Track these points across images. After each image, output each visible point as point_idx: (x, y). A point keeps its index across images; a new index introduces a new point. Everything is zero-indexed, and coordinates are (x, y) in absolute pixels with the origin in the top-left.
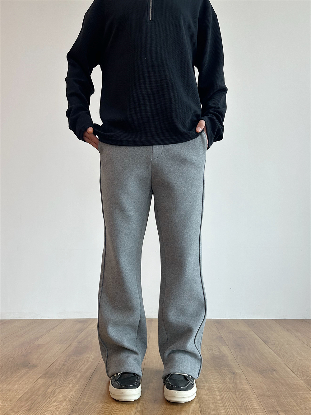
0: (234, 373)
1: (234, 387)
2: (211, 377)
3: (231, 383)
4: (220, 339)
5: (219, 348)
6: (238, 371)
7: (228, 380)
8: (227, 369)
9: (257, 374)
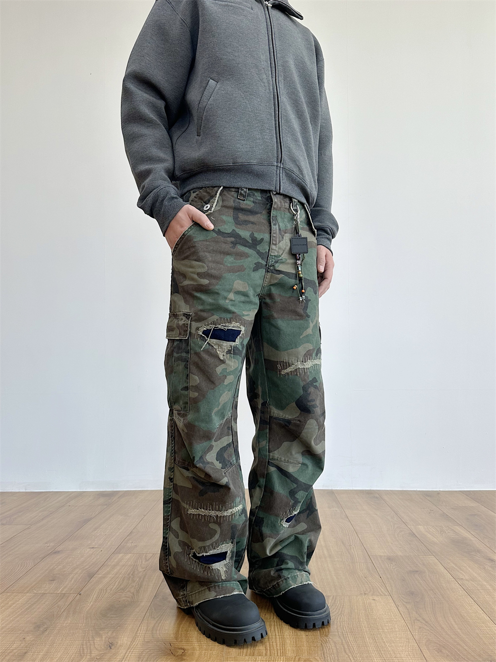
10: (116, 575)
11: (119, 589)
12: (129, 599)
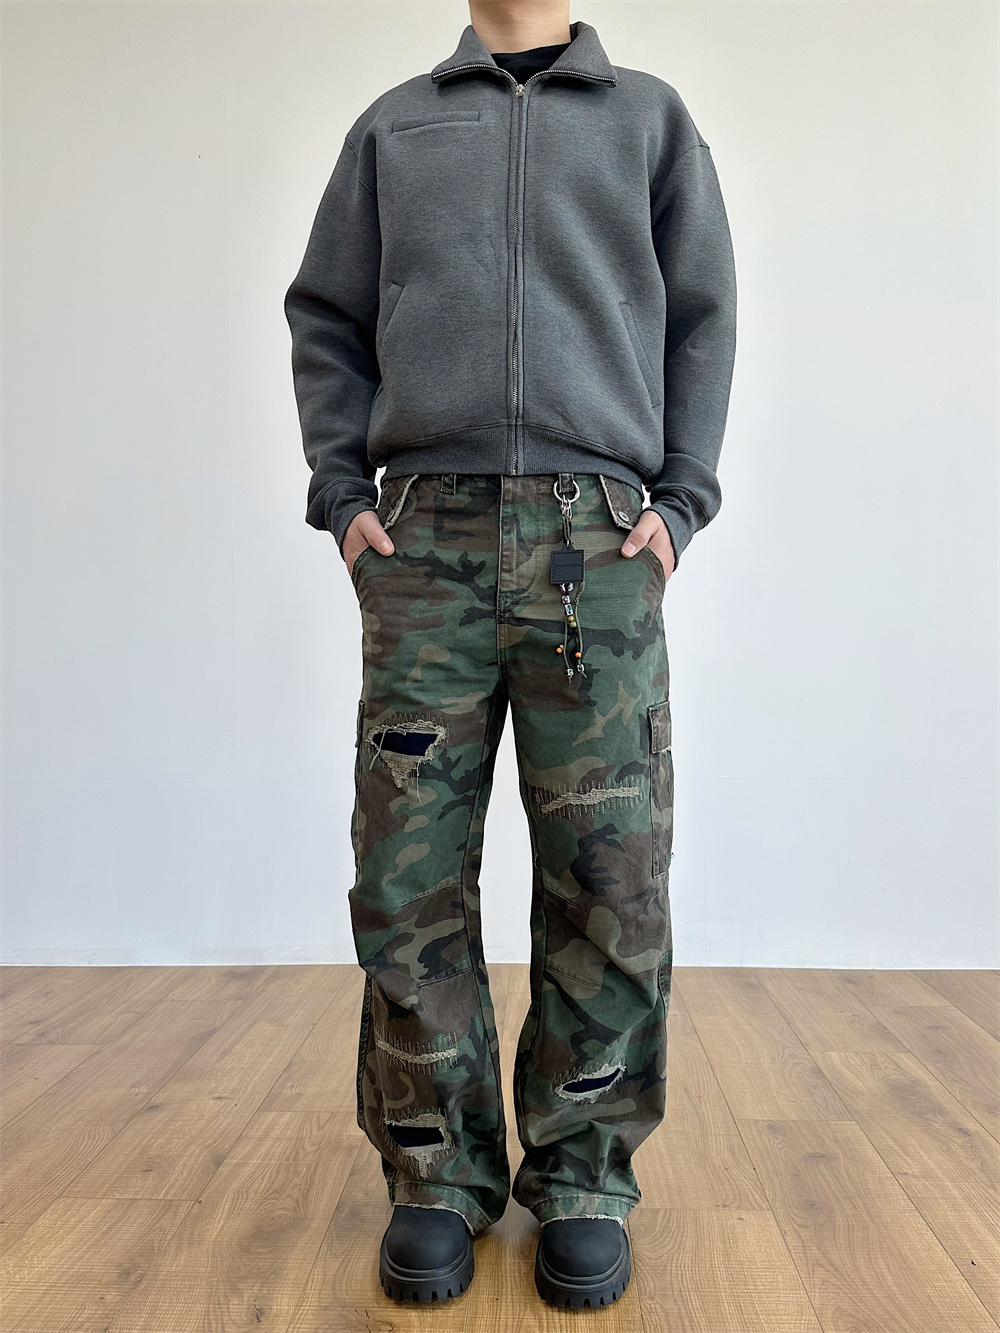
10: (263, 1160)
11: (271, 1191)
12: (289, 1213)
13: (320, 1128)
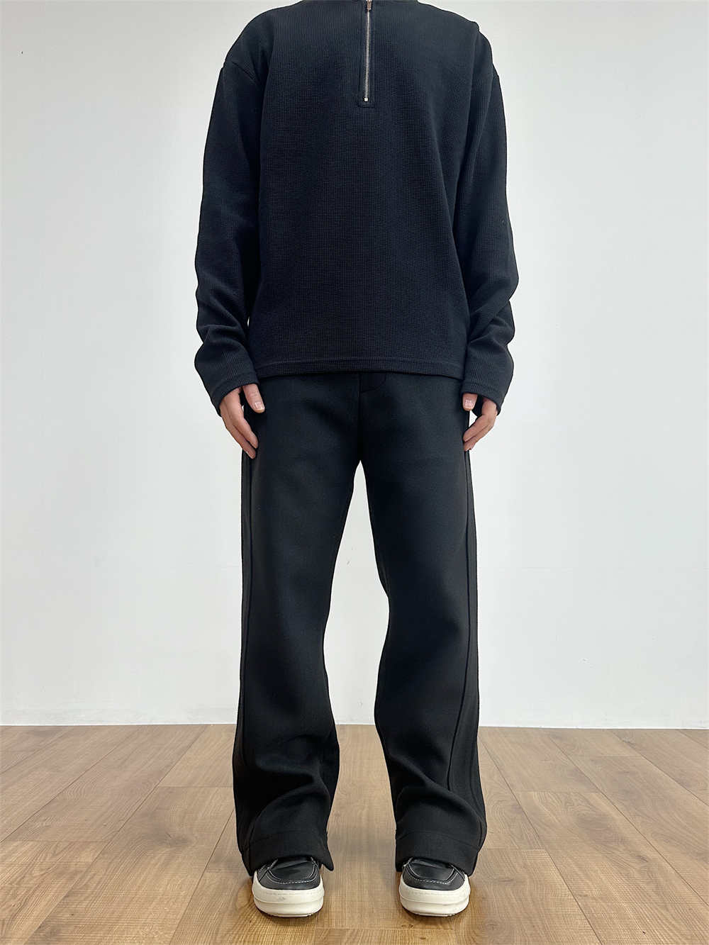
0: (642, 859)
1: (657, 893)
2: (596, 868)
3: (647, 883)
4: (578, 775)
5: (586, 799)
6: (650, 854)
7: (637, 875)
8: (624, 850)
9: (697, 862)
13: (54, 855)
